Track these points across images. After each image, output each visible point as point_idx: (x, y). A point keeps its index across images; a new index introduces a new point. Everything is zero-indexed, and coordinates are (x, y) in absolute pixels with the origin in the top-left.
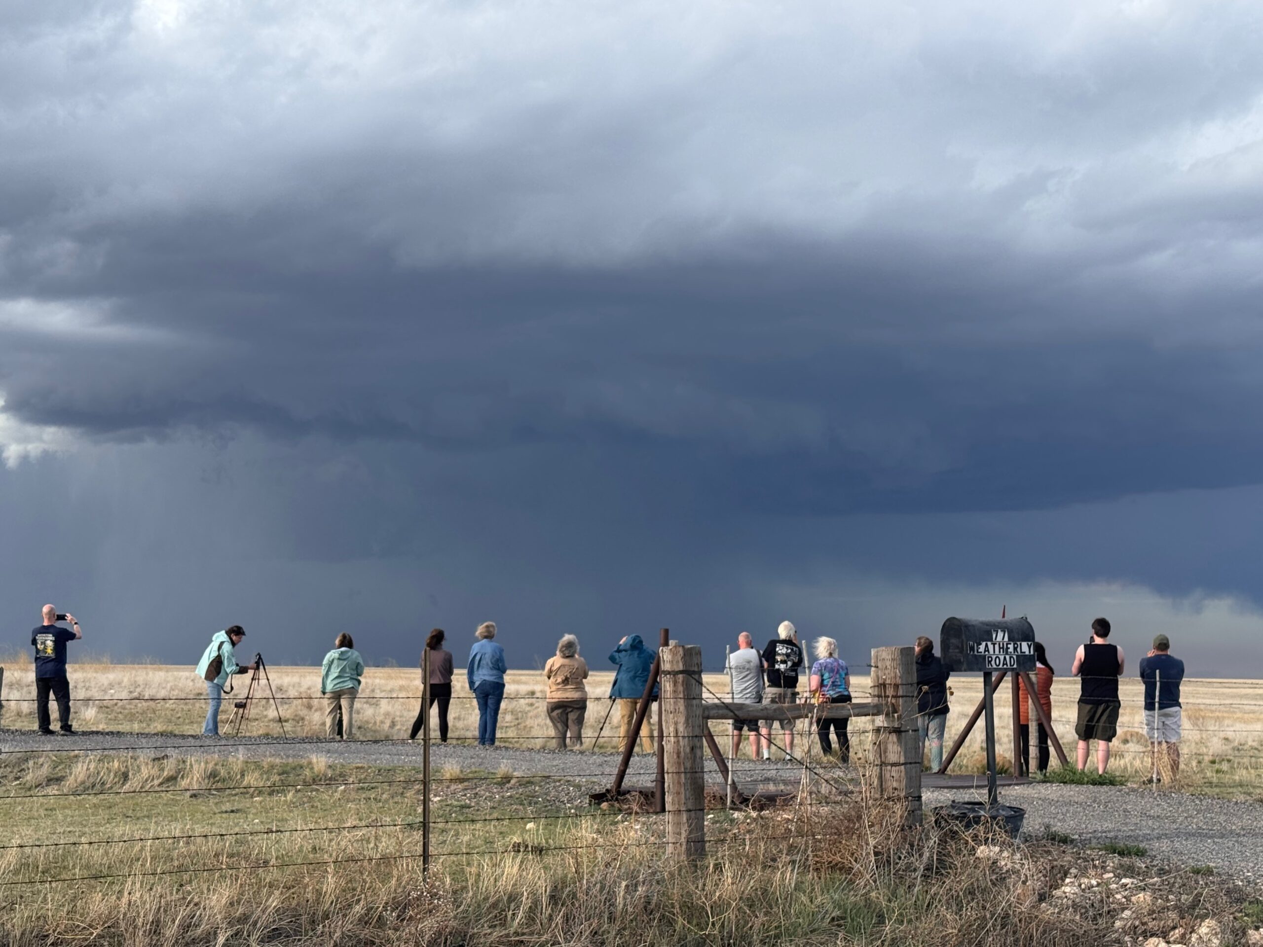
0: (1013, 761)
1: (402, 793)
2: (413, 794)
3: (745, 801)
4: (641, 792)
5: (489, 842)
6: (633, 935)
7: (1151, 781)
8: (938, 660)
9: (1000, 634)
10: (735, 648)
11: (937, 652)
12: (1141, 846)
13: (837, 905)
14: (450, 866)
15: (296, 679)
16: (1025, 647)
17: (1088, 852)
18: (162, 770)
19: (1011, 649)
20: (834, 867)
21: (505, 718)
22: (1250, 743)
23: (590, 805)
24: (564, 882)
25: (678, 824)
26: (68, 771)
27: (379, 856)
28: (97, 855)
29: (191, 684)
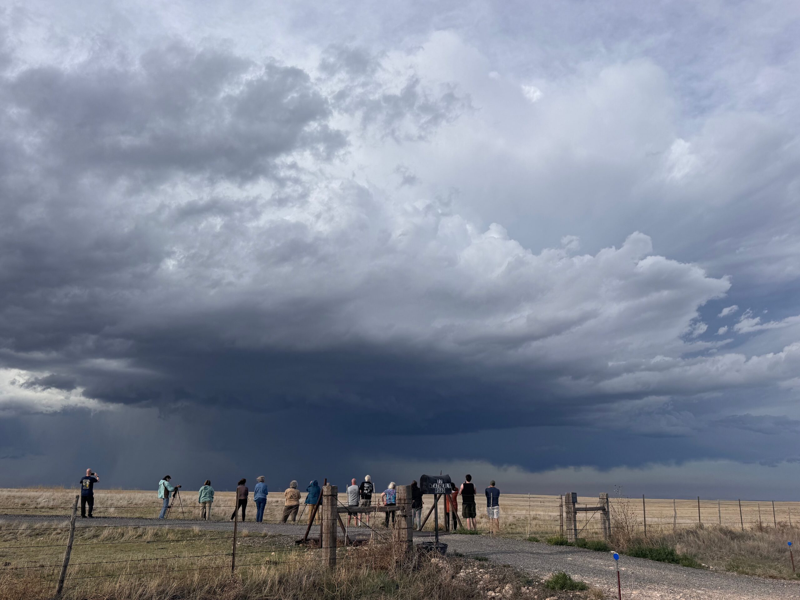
0: (444, 526)
1: (226, 541)
2: (230, 541)
3: (351, 543)
4: (314, 540)
5: (257, 560)
6: (308, 595)
7: (489, 533)
8: (419, 489)
9: (440, 481)
10: (350, 485)
11: (419, 486)
12: (487, 557)
13: (382, 582)
14: (242, 570)
15: (190, 497)
16: (448, 486)
17: (469, 560)
18: (137, 532)
19: (443, 486)
20: (382, 568)
21: (266, 511)
22: (522, 518)
23: (295, 545)
24: (284, 576)
25: (326, 552)
26: (101, 533)
27: (216, 566)
28: (109, 566)
29: (151, 498)
